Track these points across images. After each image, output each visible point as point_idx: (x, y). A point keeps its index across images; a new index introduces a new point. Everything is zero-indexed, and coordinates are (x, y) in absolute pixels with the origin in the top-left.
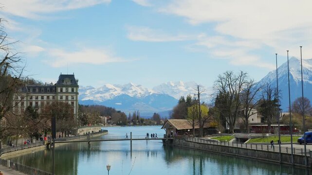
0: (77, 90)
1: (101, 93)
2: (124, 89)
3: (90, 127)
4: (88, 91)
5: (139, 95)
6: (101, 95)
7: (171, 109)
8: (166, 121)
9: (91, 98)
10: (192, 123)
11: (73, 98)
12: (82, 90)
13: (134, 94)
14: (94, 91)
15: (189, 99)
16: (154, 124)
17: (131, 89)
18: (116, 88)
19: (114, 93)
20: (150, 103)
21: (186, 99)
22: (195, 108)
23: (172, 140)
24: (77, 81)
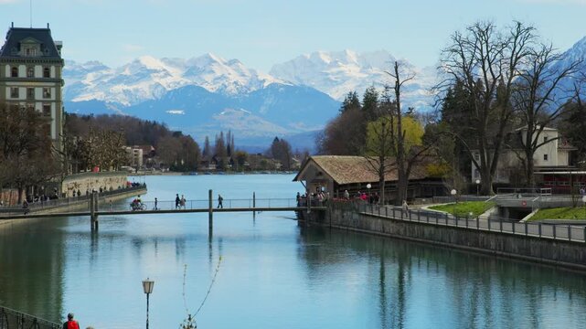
0: (58, 73)
1: (128, 80)
2: (191, 71)
3: (99, 174)
4: (90, 76)
5: (232, 89)
6: (126, 87)
7: (321, 126)
8: (307, 160)
9: (99, 96)
10: (378, 167)
11: (49, 95)
12: (72, 74)
13: (218, 86)
14: (107, 75)
15: (371, 98)
16: (273, 169)
17: (213, 72)
18: (170, 69)
19: (163, 82)
20: (263, 110)
21: (361, 99)
22: (388, 124)
23: (321, 214)
24: (60, 47)
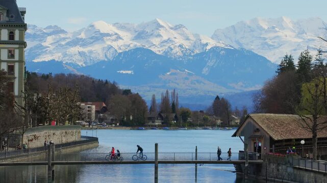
0: (21, 36)
1: (84, 43)
2: (140, 35)
3: (56, 128)
4: (50, 39)
5: (177, 51)
6: (81, 49)
7: (259, 87)
8: (245, 117)
9: (57, 56)
10: (311, 124)
11: (12, 56)
12: (34, 36)
13: (165, 48)
14: (64, 39)
15: (305, 62)
16: (213, 126)
17: (159, 36)
18: (120, 33)
19: (115, 45)
20: (205, 71)
21: (296, 62)
22: (321, 86)
23: (258, 167)
24: (24, 13)
